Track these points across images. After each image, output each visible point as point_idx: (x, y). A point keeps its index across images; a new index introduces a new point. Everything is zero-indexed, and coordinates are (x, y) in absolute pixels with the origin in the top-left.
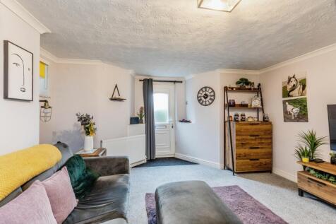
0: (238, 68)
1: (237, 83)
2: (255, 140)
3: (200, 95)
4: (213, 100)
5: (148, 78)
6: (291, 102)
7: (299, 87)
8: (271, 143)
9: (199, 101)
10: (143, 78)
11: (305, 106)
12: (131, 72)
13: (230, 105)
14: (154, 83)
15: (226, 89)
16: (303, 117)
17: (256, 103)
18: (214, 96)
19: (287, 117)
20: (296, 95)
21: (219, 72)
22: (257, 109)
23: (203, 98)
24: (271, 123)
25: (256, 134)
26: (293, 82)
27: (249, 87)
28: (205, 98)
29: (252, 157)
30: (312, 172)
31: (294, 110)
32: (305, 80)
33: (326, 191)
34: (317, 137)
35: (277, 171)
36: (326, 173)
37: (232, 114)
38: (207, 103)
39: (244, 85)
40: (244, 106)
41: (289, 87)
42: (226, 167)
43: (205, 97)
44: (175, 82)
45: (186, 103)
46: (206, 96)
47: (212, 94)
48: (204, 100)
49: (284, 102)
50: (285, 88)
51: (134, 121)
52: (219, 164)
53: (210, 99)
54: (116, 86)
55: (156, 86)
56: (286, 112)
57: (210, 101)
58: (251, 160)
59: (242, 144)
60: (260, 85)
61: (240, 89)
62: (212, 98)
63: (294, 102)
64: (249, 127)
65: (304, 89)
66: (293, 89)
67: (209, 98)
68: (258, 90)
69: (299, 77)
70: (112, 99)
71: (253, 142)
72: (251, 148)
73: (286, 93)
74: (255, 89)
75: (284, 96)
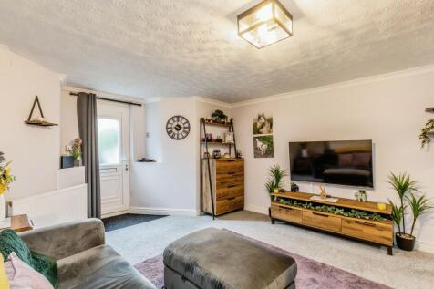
0: (215, 99)
1: (213, 115)
2: (231, 178)
3: (169, 126)
4: (187, 133)
5: (88, 92)
6: (260, 138)
7: (268, 125)
8: (243, 180)
9: (169, 133)
10: (77, 90)
11: (272, 143)
12: (62, 77)
13: (207, 140)
14: (97, 101)
15: (203, 121)
16: (270, 153)
17: (229, 139)
18: (189, 127)
19: (258, 153)
20: (265, 132)
21: (195, 99)
22: (229, 145)
23: (174, 130)
24: (243, 160)
25: (233, 171)
26: (263, 120)
27: (222, 120)
28: (178, 130)
29: (230, 197)
30: (282, 200)
31: (263, 146)
32: (271, 119)
33: (292, 214)
34: (281, 170)
35: (249, 206)
36: (290, 199)
37: (211, 150)
38: (180, 136)
39: (219, 118)
40: (219, 141)
41: (259, 125)
42: (203, 212)
43: (176, 128)
44: (130, 104)
45: (147, 135)
46: (178, 128)
47: (186, 125)
48: (176, 132)
49: (255, 138)
50: (255, 125)
51: (67, 162)
52: (195, 211)
53: (184, 131)
54: (37, 100)
55: (101, 107)
56: (256, 148)
57: (184, 135)
58: (229, 199)
59: (221, 184)
60: (232, 120)
61: (215, 123)
62: (187, 130)
63: (263, 139)
64: (227, 164)
65: (271, 127)
66: (262, 127)
67: (182, 130)
68: (230, 125)
69: (267, 116)
70: (29, 123)
71: (231, 180)
72: (229, 187)
73: (256, 131)
74: (228, 124)
75: (255, 133)
